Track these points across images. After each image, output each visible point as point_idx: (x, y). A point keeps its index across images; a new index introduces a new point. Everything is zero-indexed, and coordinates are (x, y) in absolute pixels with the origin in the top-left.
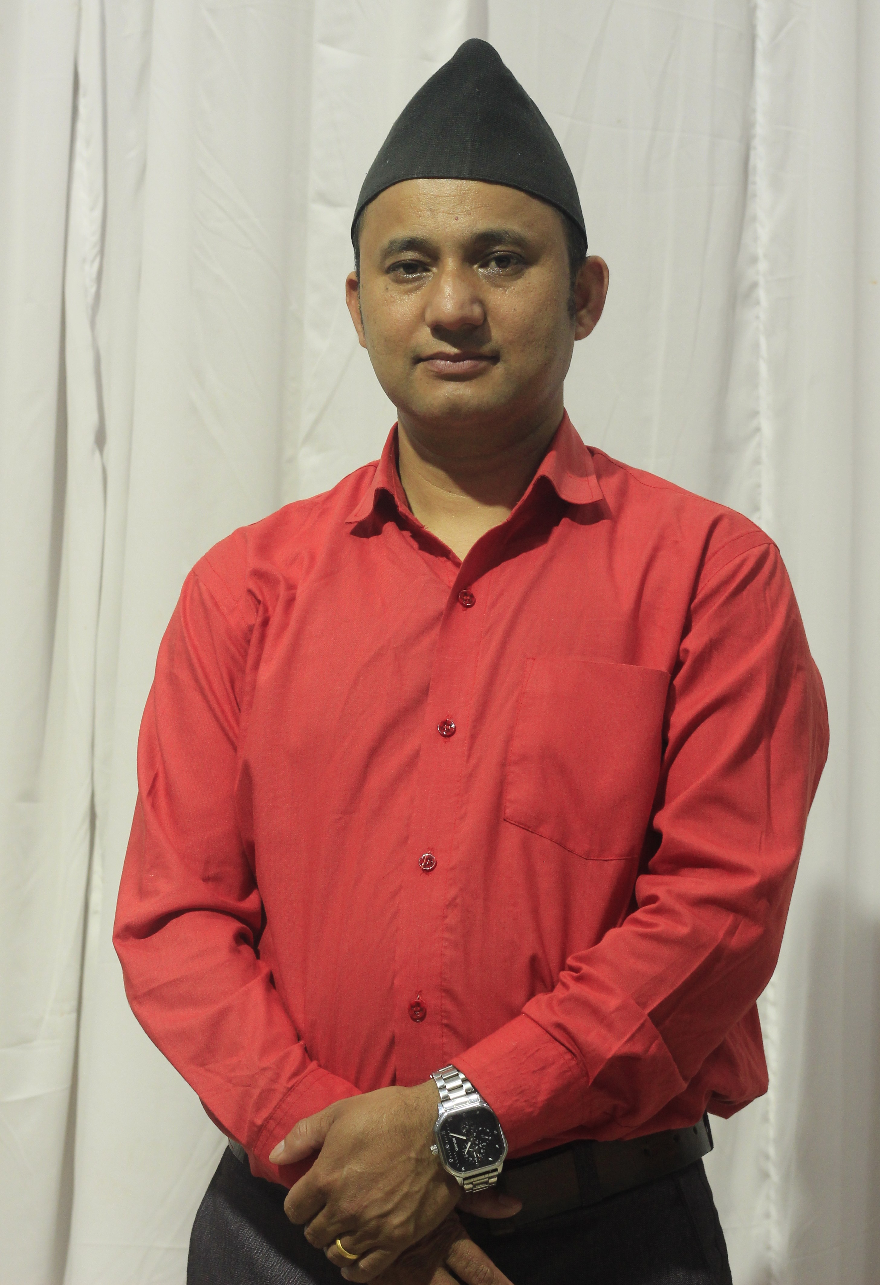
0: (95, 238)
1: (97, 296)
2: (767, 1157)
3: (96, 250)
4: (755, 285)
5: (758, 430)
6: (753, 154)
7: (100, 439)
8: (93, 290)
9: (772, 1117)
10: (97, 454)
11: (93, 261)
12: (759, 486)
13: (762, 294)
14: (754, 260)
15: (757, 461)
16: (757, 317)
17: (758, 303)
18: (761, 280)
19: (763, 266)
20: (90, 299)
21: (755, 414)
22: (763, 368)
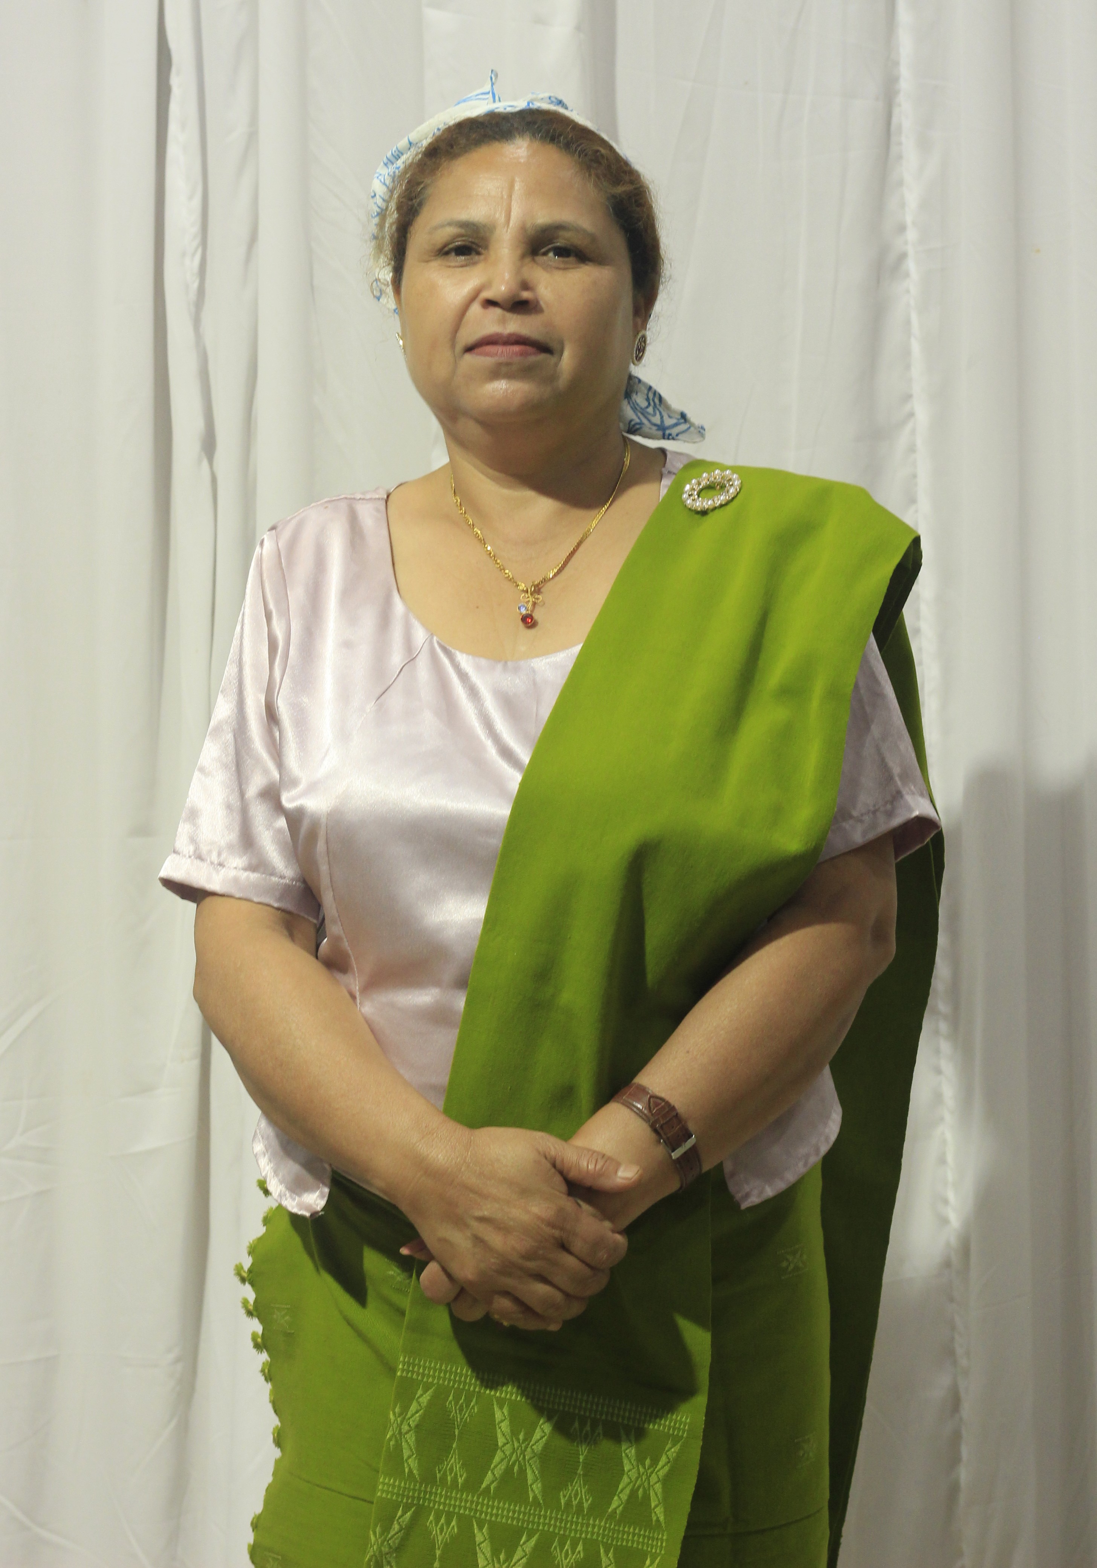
0: (194, 229)
1: (201, 291)
2: (946, 1202)
3: (198, 240)
4: (903, 256)
5: (911, 415)
6: (896, 111)
7: (209, 445)
8: (196, 285)
9: (950, 1158)
10: (205, 463)
11: (194, 255)
12: (915, 476)
13: (911, 265)
14: (902, 229)
15: (912, 449)
16: (908, 291)
17: (907, 275)
18: (911, 251)
19: (911, 235)
20: (193, 295)
21: (908, 397)
22: (916, 347)
